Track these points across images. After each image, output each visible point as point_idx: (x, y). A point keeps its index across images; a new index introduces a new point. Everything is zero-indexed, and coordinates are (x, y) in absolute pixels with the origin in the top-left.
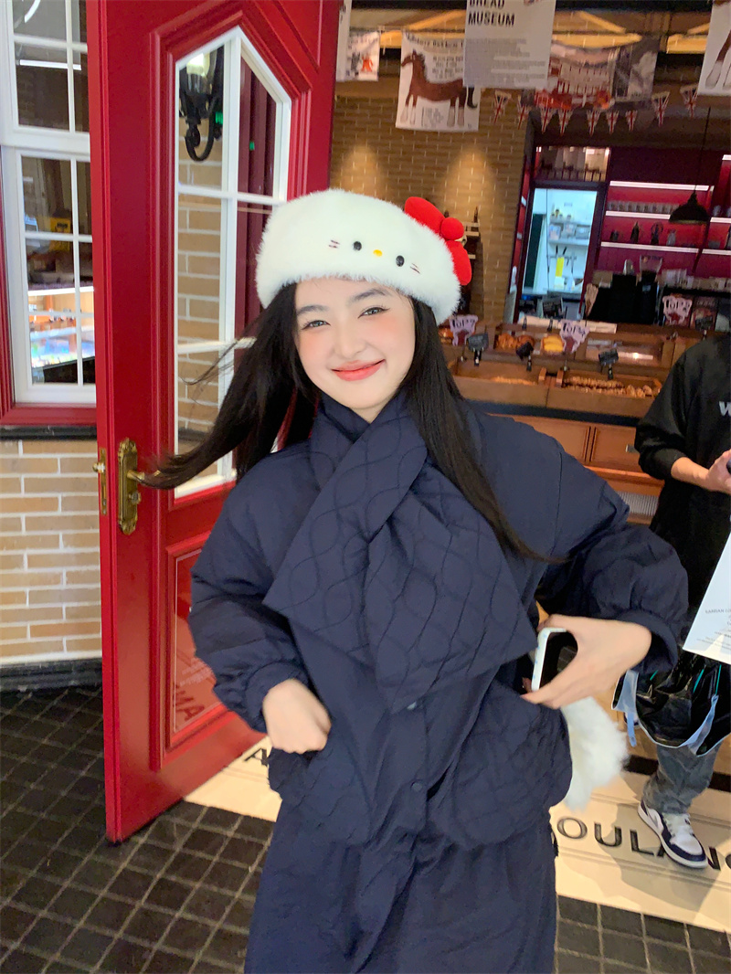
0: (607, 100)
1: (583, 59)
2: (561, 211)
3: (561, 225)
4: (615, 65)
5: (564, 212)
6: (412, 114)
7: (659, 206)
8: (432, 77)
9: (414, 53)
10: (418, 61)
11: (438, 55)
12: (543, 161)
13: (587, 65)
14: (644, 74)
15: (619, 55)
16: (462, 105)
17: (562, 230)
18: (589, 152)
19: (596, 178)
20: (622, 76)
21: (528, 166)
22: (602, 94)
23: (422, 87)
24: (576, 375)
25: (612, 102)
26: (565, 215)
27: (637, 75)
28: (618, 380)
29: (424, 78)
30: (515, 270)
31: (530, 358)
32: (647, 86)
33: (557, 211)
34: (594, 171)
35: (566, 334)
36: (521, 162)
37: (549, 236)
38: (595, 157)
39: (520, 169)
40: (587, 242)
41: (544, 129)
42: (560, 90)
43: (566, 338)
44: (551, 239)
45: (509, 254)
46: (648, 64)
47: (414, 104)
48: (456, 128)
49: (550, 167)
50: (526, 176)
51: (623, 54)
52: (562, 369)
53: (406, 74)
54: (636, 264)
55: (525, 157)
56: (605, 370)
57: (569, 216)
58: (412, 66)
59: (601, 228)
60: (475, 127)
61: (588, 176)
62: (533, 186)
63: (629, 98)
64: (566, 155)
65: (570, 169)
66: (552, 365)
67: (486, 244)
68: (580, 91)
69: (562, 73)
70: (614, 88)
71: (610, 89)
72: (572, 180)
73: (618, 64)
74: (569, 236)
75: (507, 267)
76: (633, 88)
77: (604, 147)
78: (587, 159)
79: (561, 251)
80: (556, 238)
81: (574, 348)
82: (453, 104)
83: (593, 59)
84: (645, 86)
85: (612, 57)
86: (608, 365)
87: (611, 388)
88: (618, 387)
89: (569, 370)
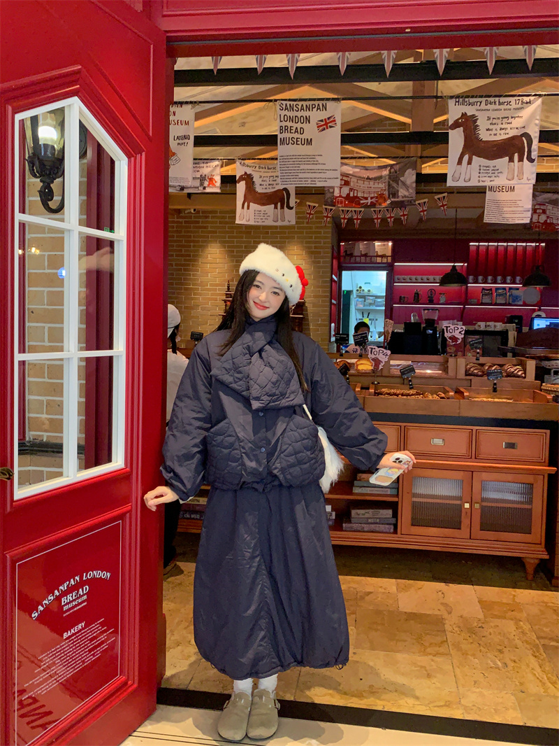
0: (385, 200)
1: (365, 174)
2: (363, 288)
3: (364, 297)
4: (387, 177)
5: (365, 288)
6: (246, 215)
7: (431, 278)
8: (259, 189)
9: (246, 173)
10: (248, 178)
11: (263, 175)
12: (346, 251)
13: (368, 178)
14: (408, 182)
15: (390, 171)
16: (282, 207)
17: (365, 301)
18: (377, 244)
19: (385, 260)
20: (394, 185)
21: (335, 254)
22: (381, 196)
23: (253, 196)
24: (385, 387)
25: (389, 202)
26: (366, 290)
27: (404, 184)
28: (417, 388)
29: (254, 191)
30: (333, 325)
31: (347, 376)
32: (412, 191)
33: (360, 287)
34: (382, 256)
35: (373, 356)
36: (330, 250)
37: (356, 305)
38: (383, 247)
39: (330, 255)
40: (384, 308)
41: (344, 226)
42: (351, 195)
43: (373, 359)
44: (358, 307)
45: (328, 313)
46: (410, 177)
47: (248, 208)
48: (279, 223)
49: (351, 255)
50: (334, 261)
51: (392, 170)
52: (373, 383)
53: (241, 188)
54: (420, 316)
55: (333, 246)
56: (406, 382)
57: (369, 291)
58: (244, 182)
59: (392, 295)
60: (293, 222)
61: (379, 260)
62: (341, 268)
63: (400, 199)
64: (361, 247)
65: (366, 255)
66: (366, 381)
67: (309, 306)
68: (365, 196)
69: (352, 184)
70: (389, 192)
71: (386, 193)
72: (369, 263)
73: (390, 178)
74: (370, 304)
75: (327, 323)
76: (402, 192)
77: (388, 240)
78: (377, 249)
79: (366, 315)
80: (361, 306)
81: (381, 367)
82: (276, 207)
83: (373, 174)
84: (411, 191)
85: (385, 172)
86: (408, 378)
87: (413, 395)
88: (418, 394)
89: (379, 383)
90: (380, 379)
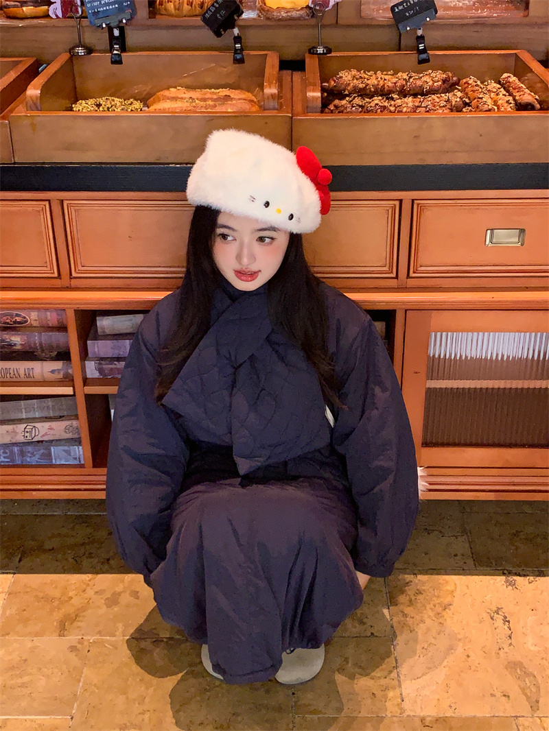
24: (347, 64)
28: (443, 66)
31: (236, 31)
52: (312, 51)
56: (410, 43)
66: (292, 43)
86: (415, 30)
87: (432, 91)
88: (449, 86)
89: (329, 51)
90: (333, 36)
